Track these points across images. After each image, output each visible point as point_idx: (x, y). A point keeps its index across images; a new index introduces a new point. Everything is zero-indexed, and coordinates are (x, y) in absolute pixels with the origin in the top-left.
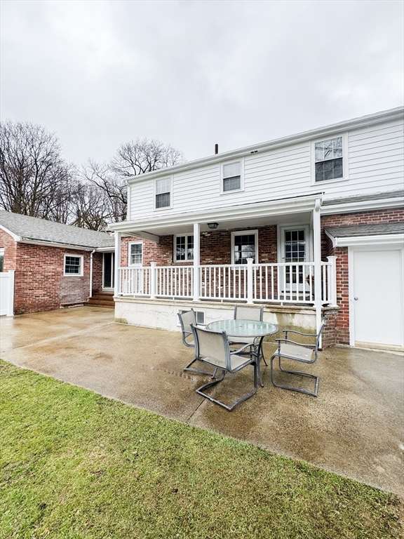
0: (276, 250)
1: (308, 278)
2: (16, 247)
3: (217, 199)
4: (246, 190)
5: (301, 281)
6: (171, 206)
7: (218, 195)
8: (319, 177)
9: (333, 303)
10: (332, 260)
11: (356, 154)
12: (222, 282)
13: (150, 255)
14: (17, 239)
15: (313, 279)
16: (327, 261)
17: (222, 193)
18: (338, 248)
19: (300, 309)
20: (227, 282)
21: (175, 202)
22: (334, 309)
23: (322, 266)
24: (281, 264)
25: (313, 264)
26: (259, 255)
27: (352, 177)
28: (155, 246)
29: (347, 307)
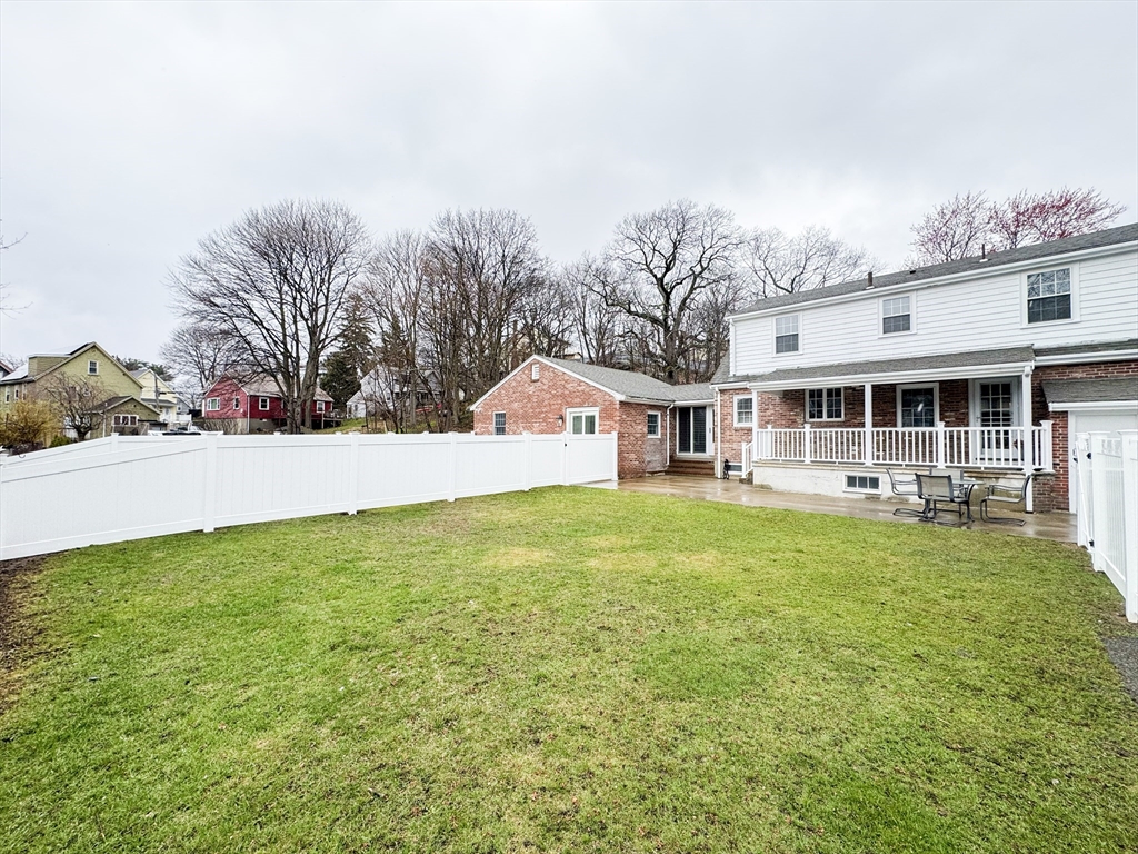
0: (967, 408)
1: (1016, 442)
2: (618, 406)
3: (874, 343)
4: (920, 332)
5: (1006, 446)
6: (801, 351)
7: (876, 338)
8: (1033, 317)
9: (1048, 467)
10: (1047, 425)
11: (1090, 290)
12: (884, 446)
13: (769, 413)
14: (620, 397)
15: (1022, 443)
16: (1041, 425)
17: (882, 335)
18: (1055, 413)
19: (1006, 474)
20: (891, 446)
21: (806, 346)
22: (1049, 474)
23: (1033, 432)
24: (975, 429)
25: (1022, 428)
26: (941, 414)
27: (1084, 318)
28: (778, 401)
29: (1066, 473)
